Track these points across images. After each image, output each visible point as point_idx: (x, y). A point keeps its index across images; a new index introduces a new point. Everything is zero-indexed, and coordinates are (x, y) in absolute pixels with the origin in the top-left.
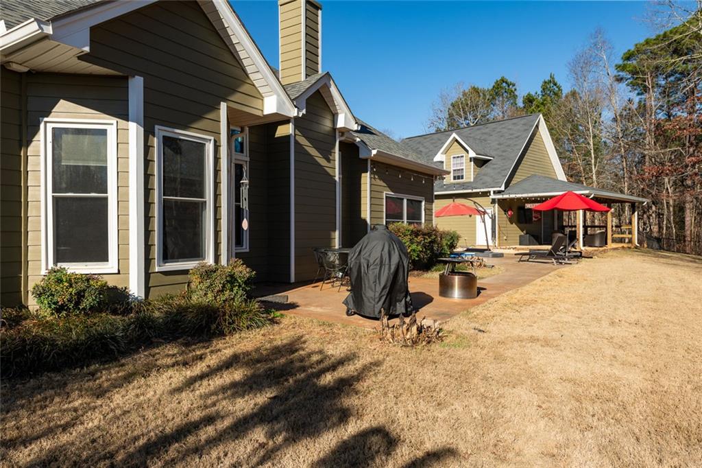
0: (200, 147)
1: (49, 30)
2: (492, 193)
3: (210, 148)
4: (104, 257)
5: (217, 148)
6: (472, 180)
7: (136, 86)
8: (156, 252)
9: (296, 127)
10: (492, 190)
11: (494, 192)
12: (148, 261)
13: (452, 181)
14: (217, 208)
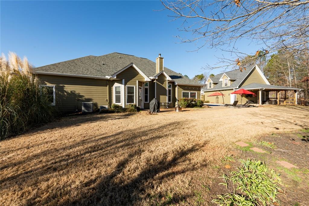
0: (133, 87)
1: (111, 77)
2: (234, 89)
3: (135, 87)
4: (120, 103)
5: (136, 87)
6: (230, 86)
7: (123, 80)
8: (126, 102)
9: (156, 81)
10: (234, 88)
11: (235, 89)
12: (125, 103)
13: (224, 86)
14: (136, 96)
